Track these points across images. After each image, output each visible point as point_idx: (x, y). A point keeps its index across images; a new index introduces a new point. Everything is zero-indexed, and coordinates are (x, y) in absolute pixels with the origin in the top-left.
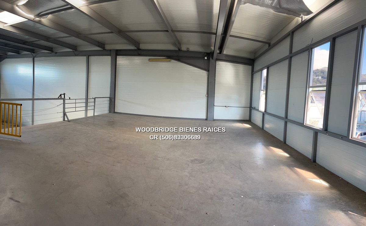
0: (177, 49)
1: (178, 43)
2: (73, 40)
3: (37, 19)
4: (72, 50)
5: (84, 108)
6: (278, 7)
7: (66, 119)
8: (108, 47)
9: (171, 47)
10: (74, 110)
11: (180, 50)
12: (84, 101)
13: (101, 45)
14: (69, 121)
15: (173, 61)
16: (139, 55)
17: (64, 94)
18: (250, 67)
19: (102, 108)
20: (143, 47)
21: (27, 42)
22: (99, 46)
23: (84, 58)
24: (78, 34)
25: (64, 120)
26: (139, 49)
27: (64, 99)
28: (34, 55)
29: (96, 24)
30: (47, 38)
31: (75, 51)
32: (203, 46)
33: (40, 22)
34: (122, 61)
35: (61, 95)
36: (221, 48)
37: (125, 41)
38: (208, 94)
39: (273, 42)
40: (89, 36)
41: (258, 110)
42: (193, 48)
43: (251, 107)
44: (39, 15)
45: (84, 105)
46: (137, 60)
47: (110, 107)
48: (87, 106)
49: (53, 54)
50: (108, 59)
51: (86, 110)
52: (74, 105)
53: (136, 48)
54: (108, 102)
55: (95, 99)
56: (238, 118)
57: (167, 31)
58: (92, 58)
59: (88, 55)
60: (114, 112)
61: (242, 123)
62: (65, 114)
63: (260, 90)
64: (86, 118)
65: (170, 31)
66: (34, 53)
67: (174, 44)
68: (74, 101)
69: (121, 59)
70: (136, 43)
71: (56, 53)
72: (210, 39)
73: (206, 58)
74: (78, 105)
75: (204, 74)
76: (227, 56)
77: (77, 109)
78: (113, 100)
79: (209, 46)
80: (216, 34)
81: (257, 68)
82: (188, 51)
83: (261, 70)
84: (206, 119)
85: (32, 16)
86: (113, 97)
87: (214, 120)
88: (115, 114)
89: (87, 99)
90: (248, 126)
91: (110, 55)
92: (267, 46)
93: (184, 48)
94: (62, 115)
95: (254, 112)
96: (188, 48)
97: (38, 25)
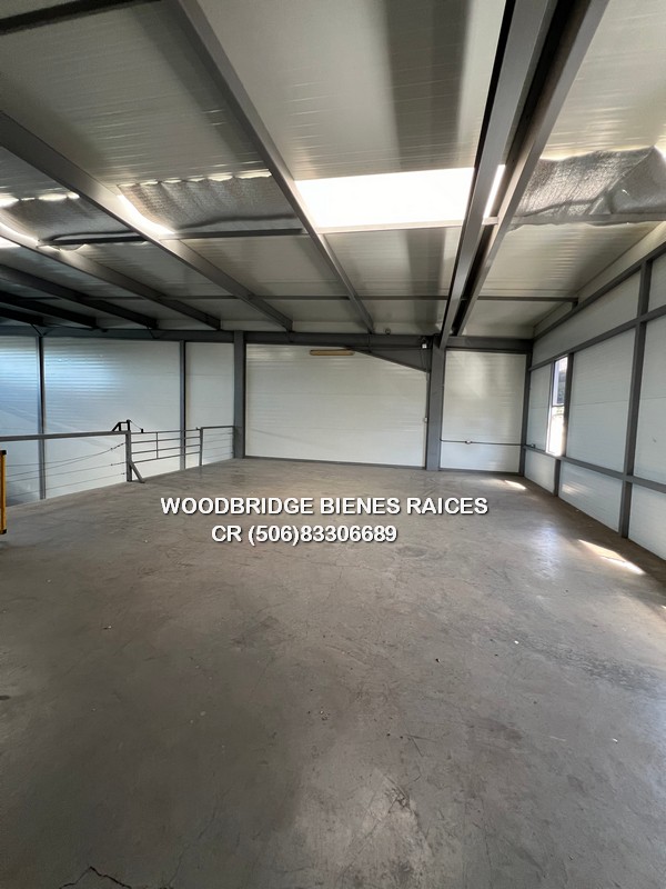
0: (365, 331)
1: (367, 320)
2: (146, 306)
3: (49, 248)
4: (145, 327)
5: (178, 452)
6: (608, 212)
7: (134, 477)
8: (226, 326)
9: (353, 328)
10: (154, 455)
11: (371, 333)
12: (178, 435)
13: (213, 320)
14: (141, 481)
15: (357, 354)
16: (292, 343)
17: (128, 422)
18: (523, 358)
19: (218, 449)
20: (298, 327)
21: (20, 298)
22: (207, 323)
23: (175, 346)
24: (159, 295)
25: (129, 479)
26: (291, 331)
27: (128, 434)
28: (42, 330)
29: (198, 279)
30: (79, 296)
31: (152, 329)
32: (418, 322)
33: (56, 257)
34: (256, 354)
35: (119, 425)
36: (457, 325)
37: (262, 315)
38: (428, 416)
39: (585, 295)
40: (187, 301)
41: (543, 452)
42: (396, 329)
43: (526, 446)
44: (52, 241)
45: (177, 444)
46: (288, 352)
47: (234, 447)
48: (183, 447)
49: (98, 331)
50: (228, 350)
51: (183, 455)
52: (153, 446)
53: (284, 330)
54: (230, 437)
55: (201, 430)
56: (492, 467)
57: (347, 298)
58: (193, 347)
59: (184, 339)
60: (244, 457)
61: (503, 480)
62: (130, 467)
63: (549, 404)
64: (184, 472)
65: (352, 296)
66: (42, 325)
67: (361, 323)
68: (153, 437)
69: (255, 350)
70: (286, 320)
71: (105, 330)
72: (433, 310)
73: (425, 346)
74: (161, 445)
75: (420, 377)
76: (469, 338)
77: (161, 454)
78: (241, 431)
79: (432, 322)
80: (449, 298)
81: (539, 357)
82: (388, 334)
83: (553, 361)
84: (425, 468)
85: (32, 240)
86: (241, 425)
87: (441, 470)
88: (246, 461)
89: (184, 431)
90: (518, 486)
91: (232, 342)
92: (569, 307)
93: (379, 329)
94: (124, 468)
95: (530, 455)
96: (387, 330)
97: (51, 263)
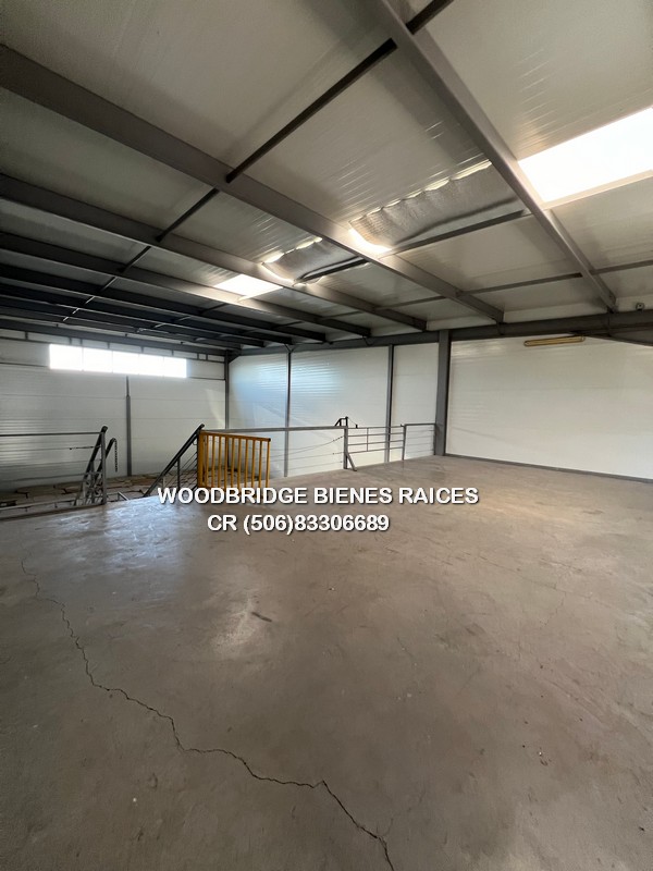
0: (603, 311)
1: (607, 297)
2: (363, 318)
3: (300, 285)
4: (360, 337)
5: (383, 446)
7: (349, 466)
8: (432, 326)
10: (364, 448)
11: (612, 312)
12: (384, 431)
13: (419, 322)
14: (354, 469)
15: (588, 339)
16: (502, 335)
17: (346, 418)
19: (420, 445)
20: (510, 317)
21: (279, 325)
22: (414, 326)
23: (385, 350)
24: (374, 307)
25: (345, 467)
26: (501, 324)
27: (346, 429)
28: (291, 347)
30: (316, 317)
31: (367, 337)
33: (303, 291)
34: (460, 350)
35: (340, 421)
37: (470, 310)
40: (396, 309)
44: (303, 279)
45: (383, 438)
46: (495, 346)
47: (435, 444)
48: (388, 442)
49: (327, 344)
50: (433, 349)
51: (388, 449)
52: (364, 440)
53: (494, 322)
54: (433, 433)
55: (405, 427)
57: (579, 275)
58: (400, 350)
59: (393, 342)
60: (445, 454)
62: (347, 456)
64: (388, 465)
66: (291, 344)
67: (598, 301)
68: (364, 432)
69: (458, 347)
70: (496, 312)
71: (331, 343)
74: (371, 439)
77: (371, 447)
78: (442, 429)
82: (639, 311)
85: (290, 281)
86: (443, 423)
88: (447, 458)
89: (389, 427)
91: (437, 341)
93: (625, 306)
94: (342, 457)
96: (638, 305)
97: (300, 296)
